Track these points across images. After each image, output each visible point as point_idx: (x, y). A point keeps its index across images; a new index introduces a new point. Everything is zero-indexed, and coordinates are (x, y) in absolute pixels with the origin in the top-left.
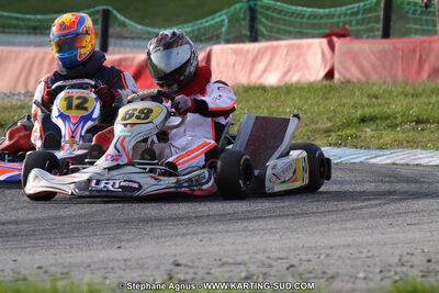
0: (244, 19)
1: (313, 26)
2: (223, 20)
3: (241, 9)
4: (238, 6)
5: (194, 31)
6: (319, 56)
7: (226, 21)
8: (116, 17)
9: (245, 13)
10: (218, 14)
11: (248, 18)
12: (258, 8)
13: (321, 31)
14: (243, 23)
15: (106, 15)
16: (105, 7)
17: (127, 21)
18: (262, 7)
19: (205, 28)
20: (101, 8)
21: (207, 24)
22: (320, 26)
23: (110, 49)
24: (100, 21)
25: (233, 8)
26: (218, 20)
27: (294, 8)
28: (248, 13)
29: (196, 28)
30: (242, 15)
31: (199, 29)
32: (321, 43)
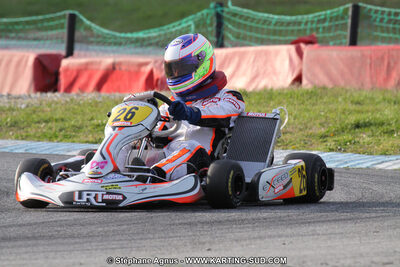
0: (211, 25)
1: (280, 33)
2: (189, 26)
3: (208, 14)
4: (205, 12)
5: (160, 36)
6: (287, 62)
7: (193, 27)
8: (81, 21)
9: (212, 19)
10: (185, 20)
11: (215, 24)
12: (224, 15)
13: (288, 38)
14: (210, 29)
15: (73, 19)
16: (71, 12)
17: (93, 25)
18: (228, 13)
19: (171, 33)
20: (68, 12)
21: (174, 30)
22: (286, 33)
23: (76, 52)
24: (66, 25)
25: (199, 14)
26: (184, 25)
27: (261, 14)
28: (215, 19)
29: (162, 33)
30: (208, 22)
31: (165, 35)
32: (288, 51)
